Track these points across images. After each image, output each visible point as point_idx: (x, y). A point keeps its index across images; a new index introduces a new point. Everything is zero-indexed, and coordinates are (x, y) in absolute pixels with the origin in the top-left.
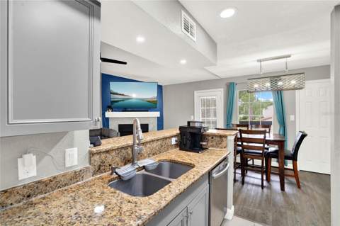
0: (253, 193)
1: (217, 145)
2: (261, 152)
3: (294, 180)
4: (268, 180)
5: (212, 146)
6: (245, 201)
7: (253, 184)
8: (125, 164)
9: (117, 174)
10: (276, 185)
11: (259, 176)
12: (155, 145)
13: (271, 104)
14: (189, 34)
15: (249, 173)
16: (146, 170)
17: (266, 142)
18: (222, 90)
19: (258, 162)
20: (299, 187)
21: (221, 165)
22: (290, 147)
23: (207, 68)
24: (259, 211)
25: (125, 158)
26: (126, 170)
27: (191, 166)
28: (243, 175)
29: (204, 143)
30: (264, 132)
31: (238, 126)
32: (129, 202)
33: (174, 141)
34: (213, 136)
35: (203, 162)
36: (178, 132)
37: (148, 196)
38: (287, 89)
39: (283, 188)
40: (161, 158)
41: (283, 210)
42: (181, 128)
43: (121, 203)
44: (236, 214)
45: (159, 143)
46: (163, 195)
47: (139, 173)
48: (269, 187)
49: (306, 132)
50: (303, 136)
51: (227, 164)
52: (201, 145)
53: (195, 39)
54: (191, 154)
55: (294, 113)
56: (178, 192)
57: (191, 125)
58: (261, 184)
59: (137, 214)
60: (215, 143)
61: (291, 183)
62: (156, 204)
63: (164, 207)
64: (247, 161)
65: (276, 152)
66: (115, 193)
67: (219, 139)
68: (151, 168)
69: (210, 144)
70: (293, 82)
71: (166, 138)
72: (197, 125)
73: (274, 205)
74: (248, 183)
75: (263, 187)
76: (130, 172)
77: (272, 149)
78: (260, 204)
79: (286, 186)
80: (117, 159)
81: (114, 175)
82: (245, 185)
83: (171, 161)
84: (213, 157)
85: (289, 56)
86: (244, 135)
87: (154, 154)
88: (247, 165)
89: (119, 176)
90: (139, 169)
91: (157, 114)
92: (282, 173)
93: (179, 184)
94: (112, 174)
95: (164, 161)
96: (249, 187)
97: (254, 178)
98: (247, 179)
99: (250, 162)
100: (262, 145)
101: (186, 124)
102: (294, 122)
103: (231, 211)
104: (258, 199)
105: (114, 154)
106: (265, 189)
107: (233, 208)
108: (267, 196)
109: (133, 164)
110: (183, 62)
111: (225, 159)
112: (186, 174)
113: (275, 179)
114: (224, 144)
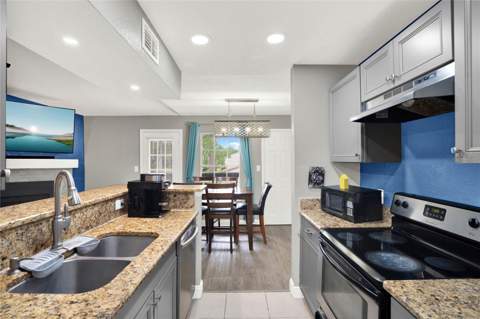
0: (221, 260)
1: (182, 206)
2: (229, 209)
3: (261, 237)
4: (237, 242)
5: (175, 207)
6: (214, 271)
7: (221, 250)
8: (36, 251)
9: (22, 270)
10: (245, 246)
11: (228, 239)
12: (89, 212)
13: (236, 152)
14: (150, 53)
15: (216, 238)
16: (80, 254)
17: (234, 197)
18: (181, 131)
19: (226, 223)
20: (265, 242)
21: (190, 230)
22: (257, 201)
23: (165, 101)
24: (230, 278)
25: (35, 240)
26: (42, 261)
27: (153, 236)
28: (210, 241)
29: (164, 204)
30: (233, 186)
31: (202, 179)
32: (72, 303)
33: (118, 204)
34: (176, 193)
35: (168, 229)
36: (126, 190)
37: (101, 286)
38: (254, 137)
39: (251, 248)
40: (102, 233)
41: (252, 270)
42: (131, 185)
43: (57, 309)
44: (206, 289)
45: (96, 209)
46: (127, 279)
47: (67, 260)
48: (238, 249)
49: (271, 183)
50: (269, 188)
51: (195, 229)
52: (161, 207)
53: (157, 61)
54: (148, 220)
55: (260, 164)
56: (147, 270)
57: (147, 179)
58: (229, 247)
59: (95, 314)
60: (178, 203)
61: (258, 240)
62: (119, 292)
63: (133, 293)
64: (213, 223)
65: (244, 207)
66: (36, 299)
67: (184, 197)
68: (88, 249)
69: (172, 204)
70: (260, 130)
71: (107, 201)
72: (155, 179)
73: (244, 267)
74: (216, 250)
75: (231, 250)
76: (51, 262)
77: (240, 204)
78: (230, 271)
79: (254, 244)
80: (20, 245)
81: (18, 274)
82: (212, 253)
83: (119, 234)
84: (179, 220)
85: (257, 101)
86: (210, 191)
87: (87, 228)
88: (213, 228)
89: (30, 273)
90: (69, 254)
91: (74, 163)
92: (250, 231)
93: (144, 260)
94: (10, 273)
95: (107, 235)
96: (217, 254)
97: (222, 242)
98: (214, 245)
99: (216, 225)
100: (230, 201)
101: (138, 178)
102: (260, 173)
103: (199, 288)
104: (228, 265)
105: (13, 236)
106: (234, 253)
107: (202, 283)
108: (237, 259)
109: (54, 247)
110: (135, 88)
111: (193, 222)
112: (151, 246)
113: (244, 238)
114: (190, 203)
